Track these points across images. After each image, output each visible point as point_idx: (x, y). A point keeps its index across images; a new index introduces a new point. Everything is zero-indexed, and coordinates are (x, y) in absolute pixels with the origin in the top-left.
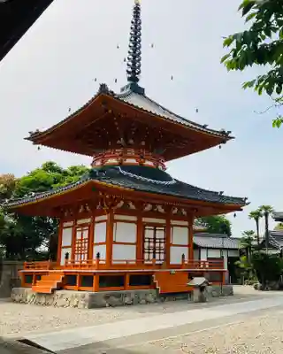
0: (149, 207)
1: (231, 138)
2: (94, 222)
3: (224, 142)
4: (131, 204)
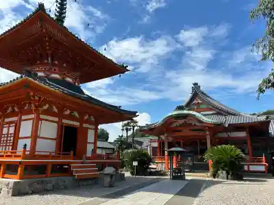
0: (68, 112)
1: (128, 70)
2: (20, 120)
3: (123, 73)
4: (54, 107)
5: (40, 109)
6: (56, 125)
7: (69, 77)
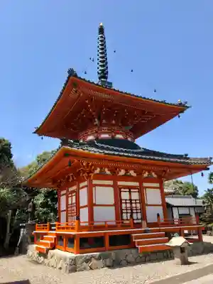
1: (188, 107)
2: (79, 189)
3: (182, 112)
5: (92, 175)
6: (112, 189)
7: (118, 133)
